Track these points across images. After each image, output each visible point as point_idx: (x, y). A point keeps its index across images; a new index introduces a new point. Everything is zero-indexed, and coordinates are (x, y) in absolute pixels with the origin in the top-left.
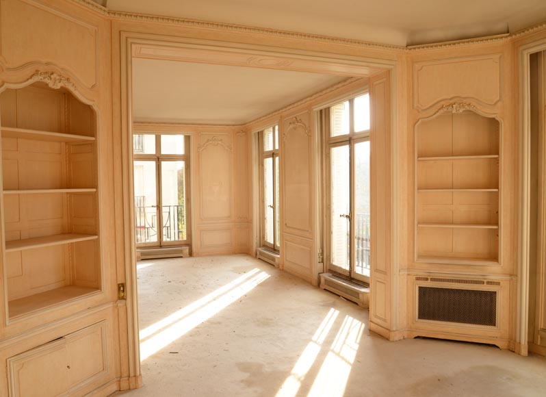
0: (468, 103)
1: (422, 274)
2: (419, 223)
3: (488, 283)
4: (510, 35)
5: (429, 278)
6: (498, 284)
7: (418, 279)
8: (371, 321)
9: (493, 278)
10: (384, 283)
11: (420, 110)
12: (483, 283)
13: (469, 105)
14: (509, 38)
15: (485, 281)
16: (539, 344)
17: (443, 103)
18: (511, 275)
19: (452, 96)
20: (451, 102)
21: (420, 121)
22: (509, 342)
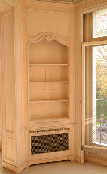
0: (54, 36)
1: (33, 129)
2: (30, 101)
3: (65, 129)
4: (74, 3)
5: (37, 131)
6: (69, 129)
7: (31, 132)
8: (4, 161)
10: (12, 138)
11: (30, 37)
12: (62, 129)
14: (74, 5)
15: (64, 128)
16: (87, 155)
17: (42, 34)
18: (75, 124)
19: (46, 31)
20: (47, 34)
21: (30, 42)
22: (75, 157)
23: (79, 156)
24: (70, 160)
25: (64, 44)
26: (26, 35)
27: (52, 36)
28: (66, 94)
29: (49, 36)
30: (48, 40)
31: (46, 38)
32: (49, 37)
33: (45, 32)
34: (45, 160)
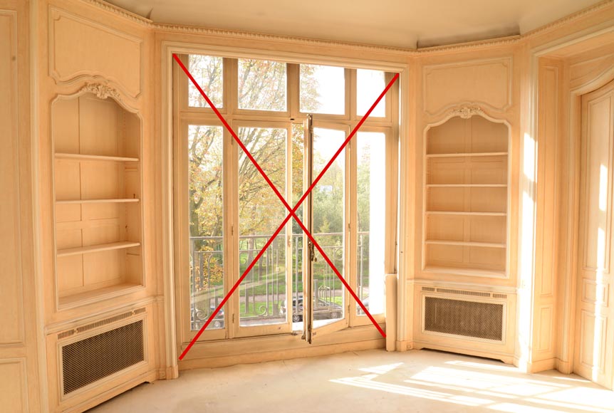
6: (143, 310)
9: (139, 305)
10: (17, 363)
13: (114, 90)
15: (133, 311)
17: (86, 79)
20: (96, 81)
23: (168, 365)
24: (148, 383)
25: (131, 111)
26: (49, 75)
27: (106, 89)
28: (127, 231)
29: (101, 87)
30: (98, 95)
31: (94, 92)
32: (102, 90)
33: (92, 74)
34: (98, 397)
